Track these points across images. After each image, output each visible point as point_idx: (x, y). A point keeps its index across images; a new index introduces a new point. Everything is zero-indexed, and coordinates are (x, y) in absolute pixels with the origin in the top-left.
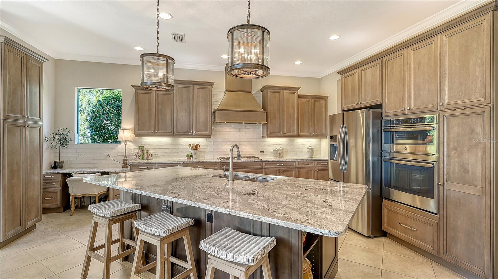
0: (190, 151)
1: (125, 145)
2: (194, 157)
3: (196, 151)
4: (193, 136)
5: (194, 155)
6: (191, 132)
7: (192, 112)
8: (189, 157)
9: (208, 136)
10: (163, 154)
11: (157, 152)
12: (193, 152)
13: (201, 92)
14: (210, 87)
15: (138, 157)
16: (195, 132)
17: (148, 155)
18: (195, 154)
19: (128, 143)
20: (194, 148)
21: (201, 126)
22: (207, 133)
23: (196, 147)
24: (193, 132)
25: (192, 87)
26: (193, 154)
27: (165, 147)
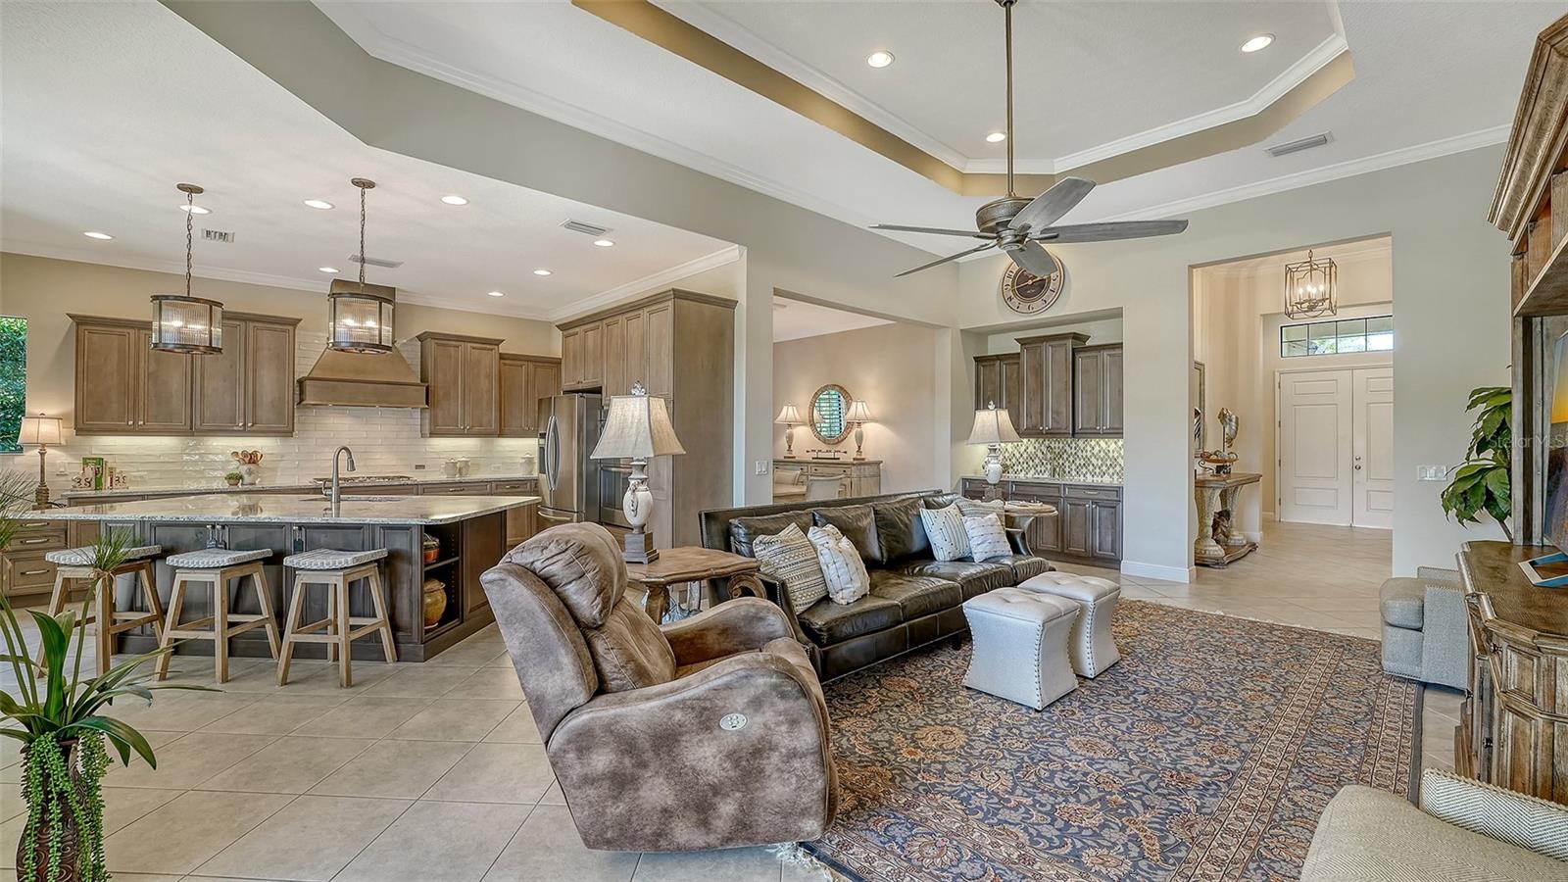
0: (234, 467)
1: (42, 454)
2: (247, 479)
3: (251, 466)
4: (245, 432)
5: (246, 477)
6: (241, 424)
7: (242, 381)
8: (232, 481)
9: (288, 433)
10: (157, 475)
11: (139, 471)
12: (244, 469)
13: (266, 338)
14: (291, 328)
15: (83, 482)
16: (250, 425)
17: (114, 479)
18: (250, 473)
19: (50, 451)
20: (247, 460)
21: (265, 413)
22: (283, 427)
23: (252, 458)
24: (245, 425)
25: (243, 327)
26: (243, 473)
27: (162, 459)
